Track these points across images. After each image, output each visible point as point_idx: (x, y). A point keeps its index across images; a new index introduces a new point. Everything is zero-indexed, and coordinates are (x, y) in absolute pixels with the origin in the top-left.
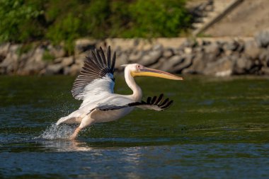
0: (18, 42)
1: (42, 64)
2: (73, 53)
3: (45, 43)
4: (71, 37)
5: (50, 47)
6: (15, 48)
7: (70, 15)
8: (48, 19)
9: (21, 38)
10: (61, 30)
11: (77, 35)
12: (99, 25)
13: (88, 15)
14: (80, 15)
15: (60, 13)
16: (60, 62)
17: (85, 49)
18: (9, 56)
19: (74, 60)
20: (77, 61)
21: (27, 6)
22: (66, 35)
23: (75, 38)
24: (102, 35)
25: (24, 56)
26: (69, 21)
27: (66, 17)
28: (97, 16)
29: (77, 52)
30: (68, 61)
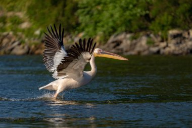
0: (131, 32)
1: (146, 47)
2: (167, 40)
3: (148, 33)
4: (166, 28)
5: (152, 35)
6: (129, 36)
7: (166, 14)
8: (151, 16)
9: (132, 30)
10: (159, 23)
11: (170, 27)
12: (185, 21)
13: (178, 14)
14: (173, 14)
15: (159, 12)
16: (157, 46)
17: (175, 36)
18: (124, 41)
19: (167, 44)
20: (169, 45)
21: (138, 7)
22: (163, 27)
23: (169, 30)
24: (187, 27)
25: (134, 41)
26: (165, 18)
27: (163, 15)
28: (184, 14)
29: (169, 38)
30: (163, 44)
